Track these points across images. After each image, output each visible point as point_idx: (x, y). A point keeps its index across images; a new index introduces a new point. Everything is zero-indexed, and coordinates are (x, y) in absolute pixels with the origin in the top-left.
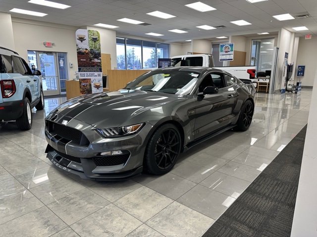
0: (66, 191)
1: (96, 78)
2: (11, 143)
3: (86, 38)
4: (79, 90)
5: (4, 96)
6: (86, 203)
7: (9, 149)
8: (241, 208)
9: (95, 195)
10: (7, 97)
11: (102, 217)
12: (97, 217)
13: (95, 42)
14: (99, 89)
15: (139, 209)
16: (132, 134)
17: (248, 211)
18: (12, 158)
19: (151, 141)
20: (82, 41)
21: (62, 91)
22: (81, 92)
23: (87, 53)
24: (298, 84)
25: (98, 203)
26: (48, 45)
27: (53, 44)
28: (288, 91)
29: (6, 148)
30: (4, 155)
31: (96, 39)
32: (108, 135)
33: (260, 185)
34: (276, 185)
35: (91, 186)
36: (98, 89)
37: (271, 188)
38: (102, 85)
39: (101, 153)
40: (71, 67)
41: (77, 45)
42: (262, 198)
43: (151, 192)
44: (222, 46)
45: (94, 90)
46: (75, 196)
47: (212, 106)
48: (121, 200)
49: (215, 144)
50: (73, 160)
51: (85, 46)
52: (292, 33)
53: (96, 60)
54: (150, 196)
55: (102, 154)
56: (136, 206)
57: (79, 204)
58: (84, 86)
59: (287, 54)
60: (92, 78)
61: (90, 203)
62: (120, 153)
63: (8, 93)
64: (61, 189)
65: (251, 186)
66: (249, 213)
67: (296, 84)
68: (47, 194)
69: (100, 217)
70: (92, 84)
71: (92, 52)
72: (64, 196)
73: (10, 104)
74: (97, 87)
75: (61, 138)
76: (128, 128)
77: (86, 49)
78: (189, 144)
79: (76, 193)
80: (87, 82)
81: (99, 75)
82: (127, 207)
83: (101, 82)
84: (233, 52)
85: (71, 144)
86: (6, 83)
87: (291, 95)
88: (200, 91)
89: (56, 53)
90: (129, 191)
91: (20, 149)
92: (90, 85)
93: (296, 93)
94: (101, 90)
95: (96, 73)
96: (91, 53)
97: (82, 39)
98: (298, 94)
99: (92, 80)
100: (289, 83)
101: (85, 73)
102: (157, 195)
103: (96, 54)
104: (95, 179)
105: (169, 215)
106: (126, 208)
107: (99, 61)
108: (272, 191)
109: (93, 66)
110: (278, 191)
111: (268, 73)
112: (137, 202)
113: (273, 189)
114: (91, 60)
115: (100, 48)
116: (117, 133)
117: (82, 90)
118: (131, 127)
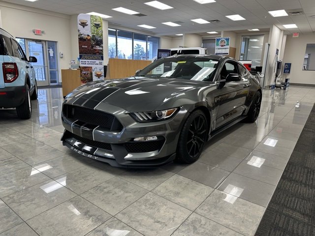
0: (96, 180)
1: (97, 67)
2: (14, 131)
3: (89, 23)
4: (79, 78)
5: (6, 80)
6: (122, 192)
7: (14, 137)
8: (285, 195)
9: (129, 183)
10: (9, 81)
11: (146, 206)
12: (140, 206)
13: (97, 28)
14: (101, 78)
15: (181, 197)
16: (167, 119)
17: (294, 198)
18: (22, 147)
19: (185, 128)
20: (84, 27)
21: (52, 82)
22: (82, 80)
23: (89, 40)
24: (287, 80)
25: (135, 192)
26: (37, 32)
27: (43, 32)
28: (277, 87)
29: (10, 136)
30: (10, 143)
31: (98, 25)
32: (142, 119)
33: (293, 173)
34: (308, 173)
35: (120, 174)
36: (99, 78)
37: (305, 176)
38: (103, 75)
39: (134, 138)
40: (62, 58)
41: (79, 31)
42: (301, 185)
43: (187, 180)
44: (218, 40)
45: (95, 79)
46: (107, 185)
47: (236, 93)
48: (158, 188)
49: (230, 134)
50: (99, 147)
51: (87, 32)
52: (281, 30)
53: (98, 48)
54: (188, 184)
55: (135, 140)
56: (177, 194)
57: (115, 193)
58: (85, 74)
59: (278, 50)
60: (94, 66)
61: (127, 192)
62: (155, 138)
63: (10, 77)
64: (89, 178)
65: (285, 174)
66: (295, 200)
67: (284, 81)
68: (75, 183)
69: (143, 207)
70: (93, 73)
71: (94, 38)
72: (95, 185)
73: (12, 90)
74: (99, 76)
75: (85, 123)
76: (163, 112)
77: (88, 36)
78: (213, 133)
79: (108, 182)
80: (88, 70)
81: (101, 64)
82: (168, 195)
83: (103, 71)
84: (228, 47)
85: (98, 129)
86: (9, 66)
87: (279, 91)
88: (222, 78)
89: (45, 41)
90: (164, 179)
91: (26, 137)
92: (91, 74)
93: (285, 89)
94: (102, 78)
95: (98, 62)
96: (93, 40)
97: (84, 24)
98: (286, 90)
99: (93, 68)
100: (277, 79)
101: (86, 60)
102: (194, 183)
103: (97, 41)
104: (127, 166)
105: (216, 202)
106: (167, 197)
107: (101, 48)
108: (307, 179)
109: (95, 54)
110: (313, 179)
111: (259, 69)
112: (176, 190)
113: (307, 177)
114: (93, 47)
115: (102, 35)
116: (150, 118)
117: (82, 78)
118: (167, 111)
